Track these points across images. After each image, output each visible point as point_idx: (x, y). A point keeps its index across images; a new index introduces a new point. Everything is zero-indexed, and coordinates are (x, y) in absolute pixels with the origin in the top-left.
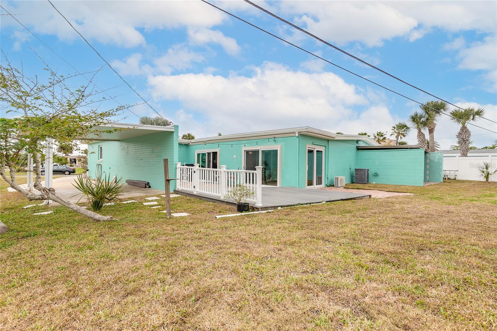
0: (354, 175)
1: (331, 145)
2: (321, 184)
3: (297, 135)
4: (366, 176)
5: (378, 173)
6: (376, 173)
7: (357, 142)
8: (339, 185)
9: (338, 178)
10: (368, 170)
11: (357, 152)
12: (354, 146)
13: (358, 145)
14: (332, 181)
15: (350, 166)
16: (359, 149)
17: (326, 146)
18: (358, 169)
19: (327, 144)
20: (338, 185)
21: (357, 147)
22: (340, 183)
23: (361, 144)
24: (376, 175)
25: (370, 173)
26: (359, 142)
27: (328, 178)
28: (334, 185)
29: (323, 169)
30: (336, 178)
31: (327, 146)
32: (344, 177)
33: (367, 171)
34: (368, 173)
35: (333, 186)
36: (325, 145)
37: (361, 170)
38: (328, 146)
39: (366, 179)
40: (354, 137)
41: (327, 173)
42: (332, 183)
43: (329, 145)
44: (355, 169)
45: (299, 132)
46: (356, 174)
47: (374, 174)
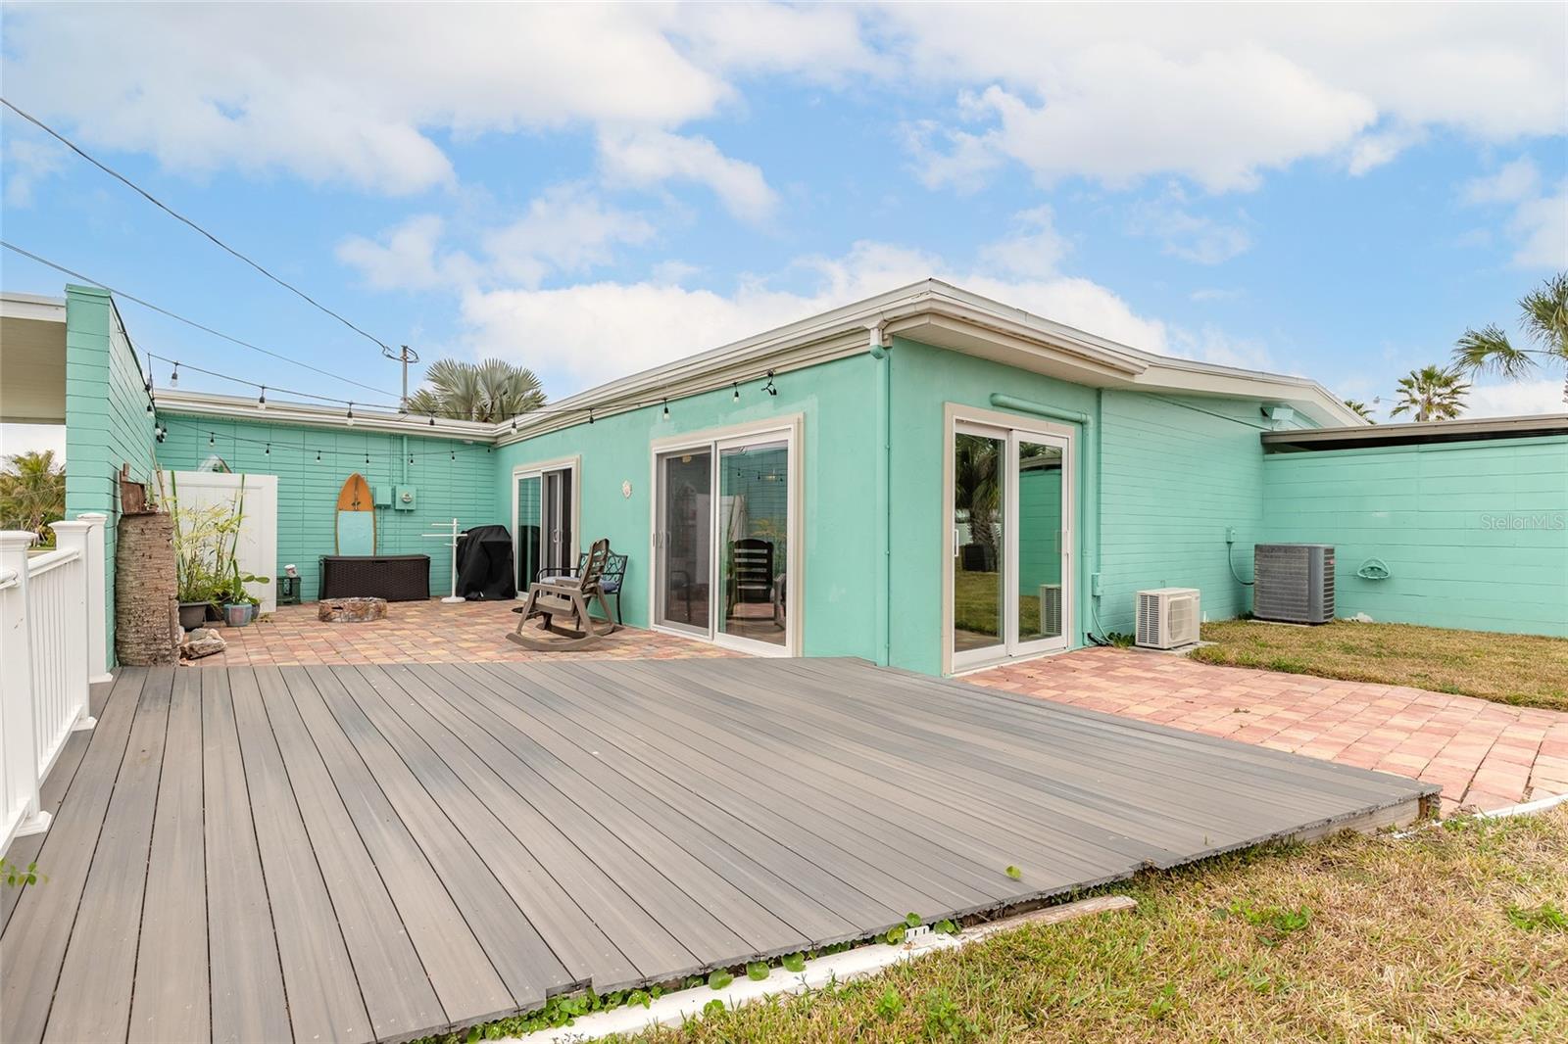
0: (1252, 576)
1: (1118, 422)
2: (1054, 629)
3: (875, 340)
4: (1322, 583)
5: (1388, 568)
6: (1373, 565)
7: (1264, 414)
8: (1165, 640)
9: (1155, 599)
10: (1330, 551)
11: (1264, 461)
12: (1247, 431)
13: (1268, 427)
14: (1122, 615)
15: (1228, 531)
16: (1273, 445)
17: (1082, 423)
18: (1273, 548)
19: (1094, 412)
20: (1155, 638)
21: (1263, 435)
22: (1170, 626)
23: (1285, 422)
24: (1374, 577)
25: (1339, 565)
26: (1277, 414)
27: (1096, 598)
28: (1133, 637)
29: (1069, 544)
30: (1144, 597)
31: (1091, 420)
32: (1190, 594)
33: (1322, 555)
34: (1330, 569)
35: (1130, 641)
36: (1077, 416)
37: (1288, 549)
38: (1099, 423)
39: (1321, 598)
40: (1251, 379)
41: (1090, 571)
42: (1127, 621)
43: (1103, 419)
44: (1257, 547)
45: (890, 323)
46: (1262, 572)
47: (1363, 571)
